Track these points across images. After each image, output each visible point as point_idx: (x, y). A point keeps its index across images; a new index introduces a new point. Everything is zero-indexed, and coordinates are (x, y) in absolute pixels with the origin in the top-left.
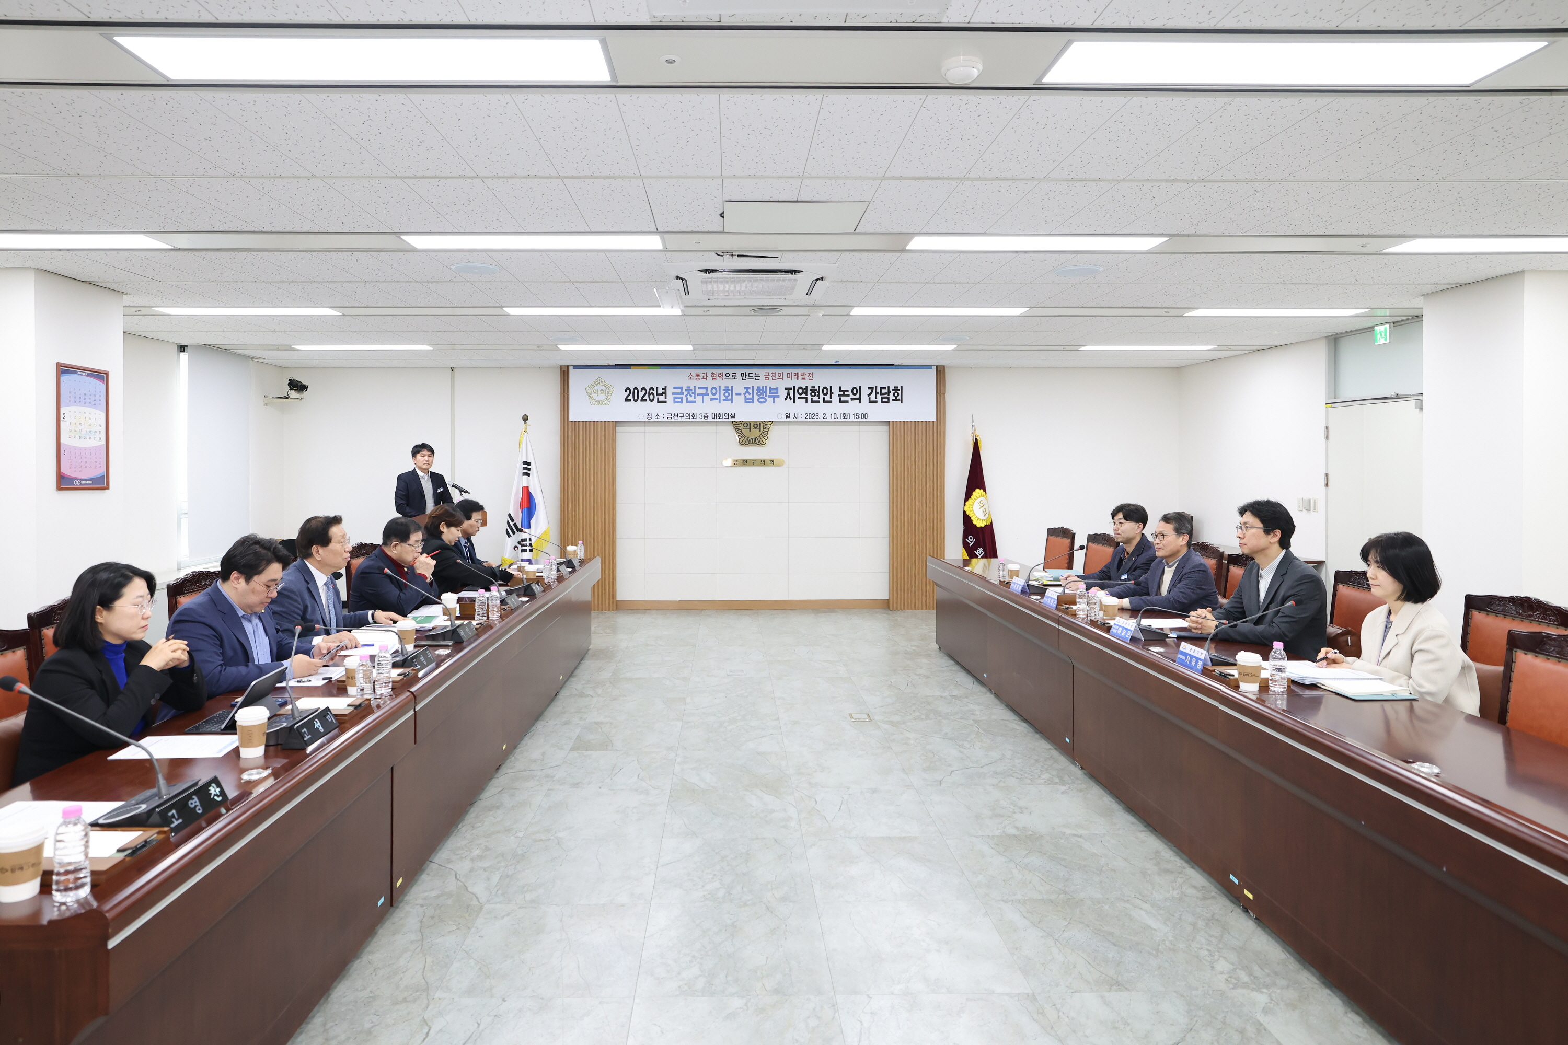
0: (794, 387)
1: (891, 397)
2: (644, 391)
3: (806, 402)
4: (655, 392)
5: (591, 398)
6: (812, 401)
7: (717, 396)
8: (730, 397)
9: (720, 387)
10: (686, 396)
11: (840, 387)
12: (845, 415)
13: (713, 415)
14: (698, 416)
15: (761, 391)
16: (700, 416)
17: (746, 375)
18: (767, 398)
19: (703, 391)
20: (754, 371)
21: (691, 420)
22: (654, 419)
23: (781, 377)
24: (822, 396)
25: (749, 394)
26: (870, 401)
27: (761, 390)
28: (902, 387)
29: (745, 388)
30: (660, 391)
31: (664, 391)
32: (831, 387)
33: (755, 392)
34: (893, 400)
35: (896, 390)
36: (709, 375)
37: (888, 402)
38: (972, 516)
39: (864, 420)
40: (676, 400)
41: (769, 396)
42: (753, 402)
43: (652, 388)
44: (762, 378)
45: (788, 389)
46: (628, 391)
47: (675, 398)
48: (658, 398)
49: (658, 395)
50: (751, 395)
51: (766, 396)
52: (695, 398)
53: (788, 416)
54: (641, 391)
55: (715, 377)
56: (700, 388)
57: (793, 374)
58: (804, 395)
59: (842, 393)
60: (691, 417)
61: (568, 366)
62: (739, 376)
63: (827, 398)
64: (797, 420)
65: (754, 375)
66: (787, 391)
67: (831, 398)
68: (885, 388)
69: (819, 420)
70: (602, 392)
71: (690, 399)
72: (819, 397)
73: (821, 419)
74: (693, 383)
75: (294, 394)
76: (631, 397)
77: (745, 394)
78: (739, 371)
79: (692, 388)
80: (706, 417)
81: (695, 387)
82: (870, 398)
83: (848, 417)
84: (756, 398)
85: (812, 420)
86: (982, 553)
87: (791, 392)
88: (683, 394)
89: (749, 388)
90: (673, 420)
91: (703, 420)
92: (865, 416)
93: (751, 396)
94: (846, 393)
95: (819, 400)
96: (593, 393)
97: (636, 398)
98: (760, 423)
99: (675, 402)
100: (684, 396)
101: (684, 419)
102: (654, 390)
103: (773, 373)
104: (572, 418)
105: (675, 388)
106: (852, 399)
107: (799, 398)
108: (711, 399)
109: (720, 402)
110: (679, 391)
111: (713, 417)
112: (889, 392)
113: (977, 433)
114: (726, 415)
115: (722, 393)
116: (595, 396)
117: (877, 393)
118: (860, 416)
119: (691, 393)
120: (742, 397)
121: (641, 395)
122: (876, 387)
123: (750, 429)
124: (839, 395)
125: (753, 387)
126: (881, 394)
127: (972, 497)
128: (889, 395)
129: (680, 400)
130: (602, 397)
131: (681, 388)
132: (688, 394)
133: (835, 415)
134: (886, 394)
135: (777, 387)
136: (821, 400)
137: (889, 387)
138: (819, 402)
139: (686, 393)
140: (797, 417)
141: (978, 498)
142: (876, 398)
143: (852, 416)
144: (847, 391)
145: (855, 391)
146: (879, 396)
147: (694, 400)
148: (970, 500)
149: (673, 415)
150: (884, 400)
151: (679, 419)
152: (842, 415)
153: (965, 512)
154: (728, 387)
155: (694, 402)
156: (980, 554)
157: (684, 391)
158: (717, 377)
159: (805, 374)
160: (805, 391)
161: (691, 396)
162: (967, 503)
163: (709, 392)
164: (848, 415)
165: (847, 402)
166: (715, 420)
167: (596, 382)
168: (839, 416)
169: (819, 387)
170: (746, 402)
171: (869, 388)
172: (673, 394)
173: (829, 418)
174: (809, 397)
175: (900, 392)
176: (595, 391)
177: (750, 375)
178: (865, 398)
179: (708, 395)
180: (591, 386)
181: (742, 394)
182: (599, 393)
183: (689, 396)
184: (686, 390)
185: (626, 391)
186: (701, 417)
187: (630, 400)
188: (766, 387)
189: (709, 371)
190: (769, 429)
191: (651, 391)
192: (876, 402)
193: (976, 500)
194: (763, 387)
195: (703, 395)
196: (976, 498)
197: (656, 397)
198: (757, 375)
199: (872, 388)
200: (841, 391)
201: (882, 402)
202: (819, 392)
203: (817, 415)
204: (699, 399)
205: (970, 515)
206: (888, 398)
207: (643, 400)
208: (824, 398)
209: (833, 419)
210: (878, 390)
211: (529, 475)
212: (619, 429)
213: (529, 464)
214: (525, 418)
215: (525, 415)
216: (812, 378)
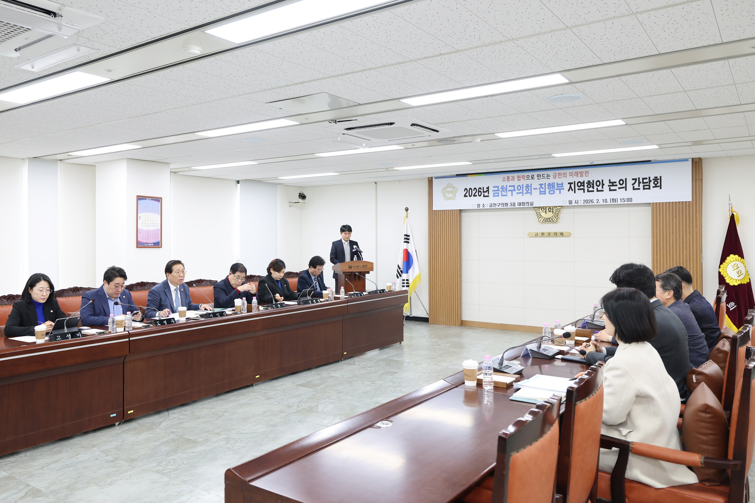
0: (575, 182)
1: (652, 184)
2: (475, 190)
3: (584, 192)
4: (482, 191)
5: (445, 196)
6: (588, 191)
7: (521, 191)
8: (530, 191)
9: (523, 185)
10: (501, 192)
11: (610, 180)
12: (614, 200)
13: (519, 203)
14: (509, 205)
15: (551, 186)
16: (510, 204)
17: (540, 176)
18: (555, 190)
19: (512, 188)
20: (546, 173)
21: (505, 207)
22: (481, 207)
23: (565, 176)
24: (595, 187)
25: (543, 188)
26: (634, 189)
27: (551, 185)
28: (661, 177)
29: (540, 185)
30: (485, 190)
31: (487, 189)
32: (602, 180)
33: (547, 187)
34: (653, 187)
35: (656, 179)
36: (516, 177)
37: (649, 188)
38: (726, 277)
39: (630, 202)
40: (495, 195)
41: (557, 189)
42: (545, 194)
43: (480, 188)
44: (552, 177)
45: (570, 184)
46: (466, 190)
47: (494, 193)
48: (484, 194)
49: (484, 192)
50: (544, 189)
51: (554, 189)
52: (506, 193)
53: (570, 202)
54: (474, 190)
55: (519, 179)
56: (510, 186)
57: (574, 173)
58: (582, 187)
59: (611, 184)
60: (505, 205)
61: (432, 178)
62: (535, 177)
63: (600, 188)
64: (577, 204)
65: (546, 175)
66: (569, 185)
67: (603, 188)
68: (646, 179)
69: (593, 204)
70: (451, 192)
71: (504, 193)
72: (593, 188)
73: (596, 204)
74: (506, 184)
75: (301, 201)
76: (467, 194)
77: (539, 189)
78: (535, 174)
79: (505, 187)
80: (514, 205)
81: (506, 186)
82: (634, 187)
83: (616, 201)
84: (547, 191)
85: (588, 204)
87: (573, 185)
88: (499, 191)
89: (543, 184)
90: (493, 207)
91: (512, 207)
92: (630, 200)
93: (544, 190)
94: (614, 184)
95: (593, 190)
96: (446, 193)
97: (470, 195)
98: (553, 208)
99: (494, 196)
100: (500, 192)
101: (500, 207)
102: (481, 189)
103: (559, 173)
104: (434, 209)
105: (494, 187)
106: (619, 188)
107: (578, 189)
108: (517, 193)
109: (523, 195)
110: (496, 189)
111: (519, 205)
112: (650, 181)
113: (734, 209)
114: (527, 203)
115: (524, 188)
116: (447, 195)
117: (639, 183)
118: (626, 200)
119: (504, 190)
120: (538, 190)
121: (474, 192)
122: (639, 178)
123: (546, 212)
124: (609, 186)
125: (545, 184)
126: (643, 183)
127: (726, 261)
128: (650, 183)
129: (497, 195)
130: (451, 195)
131: (498, 187)
132: (503, 190)
133: (606, 201)
134: (647, 183)
135: (562, 183)
136: (595, 190)
137: (649, 178)
138: (593, 191)
139: (501, 190)
140: (577, 202)
141: (732, 262)
142: (639, 186)
143: (619, 200)
144: (616, 182)
145: (621, 182)
146: (641, 185)
147: (506, 194)
148: (724, 263)
149: (493, 205)
150: (645, 187)
151: (497, 207)
152: (611, 200)
153: (719, 273)
154: (528, 185)
155: (506, 195)
157: (500, 189)
158: (521, 178)
159: (583, 172)
160: (582, 184)
161: (504, 192)
162: (721, 266)
163: (516, 188)
164: (616, 200)
165: (616, 190)
166: (520, 207)
167: (448, 186)
168: (609, 201)
169: (593, 181)
170: (540, 194)
171: (633, 179)
172: (493, 191)
173: (601, 203)
174: (586, 188)
175: (659, 181)
176: (447, 192)
177: (543, 175)
178: (630, 187)
179: (515, 190)
180: (445, 188)
181: (538, 189)
182: (449, 192)
183: (503, 192)
184: (501, 188)
185: (465, 191)
186: (511, 205)
187: (467, 196)
188: (554, 183)
189: (516, 175)
190: (559, 211)
191: (480, 190)
192: (639, 189)
193: (730, 263)
194: (552, 183)
195: (512, 191)
196: (730, 262)
197: (483, 194)
198: (548, 176)
199: (636, 179)
200: (610, 182)
201: (644, 189)
202: (593, 184)
203: (592, 201)
204: (509, 193)
205: (724, 276)
206: (649, 186)
207: (474, 196)
208: (597, 189)
209: (604, 203)
210: (641, 180)
211: (408, 242)
212: (463, 214)
213: (409, 236)
214: (407, 210)
215: (407, 208)
216: (588, 174)
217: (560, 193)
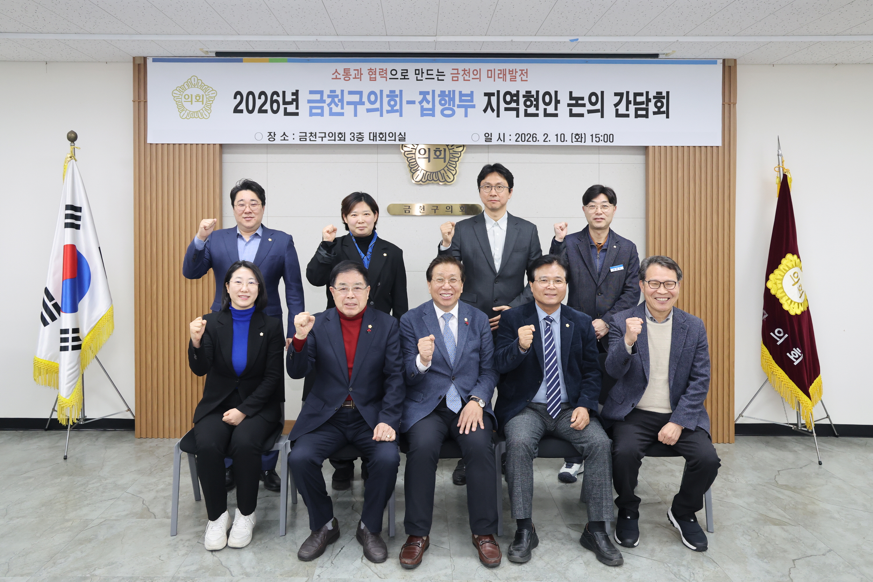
0: (498, 92)
1: (652, 108)
2: (263, 97)
3: (518, 116)
4: (280, 99)
5: (181, 108)
6: (527, 115)
7: (377, 105)
8: (397, 107)
9: (381, 92)
10: (329, 105)
11: (571, 93)
12: (578, 137)
13: (372, 135)
14: (348, 137)
15: (447, 99)
16: (351, 137)
17: (422, 73)
18: (455, 108)
19: (356, 98)
20: (435, 66)
21: (337, 142)
22: (278, 140)
23: (478, 76)
24: (542, 106)
25: (428, 102)
26: (618, 115)
27: (446, 96)
28: (668, 93)
29: (421, 93)
30: (289, 98)
31: (294, 97)
32: (556, 92)
33: (437, 99)
34: (655, 113)
35: (659, 96)
36: (365, 72)
37: (646, 116)
38: (782, 298)
39: (609, 144)
40: (314, 111)
41: (459, 106)
42: (433, 115)
43: (276, 93)
44: (448, 78)
45: (489, 95)
46: (239, 97)
47: (311, 108)
48: (285, 109)
49: (285, 103)
50: (431, 103)
51: (454, 106)
52: (342, 108)
53: (488, 138)
54: (260, 98)
55: (373, 76)
56: (350, 93)
57: (497, 72)
58: (513, 105)
59: (574, 102)
60: (337, 138)
61: (145, 59)
62: (411, 74)
63: (551, 109)
64: (502, 143)
65: (435, 72)
66: (487, 97)
67: (556, 109)
68: (641, 94)
69: (537, 143)
70: (198, 98)
71: (335, 109)
72: (537, 107)
73: (541, 143)
74: (339, 86)
76: (243, 107)
77: (421, 102)
78: (411, 66)
79: (338, 93)
80: (360, 138)
81: (342, 91)
82: (617, 110)
83: (583, 140)
84: (438, 108)
85: (526, 143)
86: (799, 357)
87: (494, 99)
88: (324, 102)
89: (428, 93)
90: (308, 142)
91: (355, 142)
92: (609, 137)
93: (430, 106)
94: (580, 102)
95: (537, 112)
96: (183, 100)
97: (250, 108)
98: (445, 150)
99: (311, 114)
100: (325, 106)
101: (326, 141)
102: (278, 96)
103: (464, 70)
104: (150, 140)
105: (311, 92)
106: (589, 112)
107: (506, 109)
108: (369, 110)
109: (381, 115)
110: (317, 97)
111: (372, 138)
112: (648, 100)
113: (786, 166)
114: (391, 135)
115: (386, 100)
116: (187, 105)
117: (628, 102)
118: (602, 138)
119: (336, 100)
120: (417, 106)
121: (259, 103)
122: (628, 93)
123: (429, 158)
124: (569, 105)
125: (434, 91)
126: (636, 103)
127: (781, 267)
128: (647, 105)
129: (319, 111)
130: (197, 106)
131: (321, 93)
132: (333, 101)
133: (561, 137)
134: (642, 103)
135: (472, 92)
136: (541, 112)
137: (647, 93)
138: (537, 115)
139: (328, 100)
140: (502, 138)
141: (790, 269)
142: (627, 109)
143: (589, 138)
144: (582, 99)
145: (594, 99)
146: (632, 107)
147: (342, 111)
148: (776, 272)
149: (308, 135)
150: (640, 112)
151: (319, 141)
152: (574, 136)
153: (767, 291)
154: (394, 92)
155: (342, 114)
156: (797, 359)
157: (325, 97)
158: (378, 76)
159: (516, 72)
160: (515, 98)
161: (337, 105)
162: (771, 276)
163: (365, 99)
164: (583, 136)
165: (582, 115)
166: (375, 143)
167: (189, 84)
168: (568, 137)
169: (537, 92)
170: (423, 115)
171: (616, 94)
172: (309, 101)
173: (553, 142)
174: (522, 108)
175: (665, 101)
176: (187, 97)
177: (429, 72)
178: (610, 110)
179: (363, 103)
180: (182, 88)
181: (417, 103)
182: (194, 99)
183: (333, 106)
184: (329, 96)
185: (235, 98)
186: (352, 139)
187: (241, 111)
188: (454, 91)
189: (365, 66)
190: (458, 158)
191: (275, 97)
192: (627, 116)
193: (787, 271)
194: (449, 91)
195: (355, 104)
196: (787, 269)
197: (282, 107)
198: (440, 73)
199: (621, 95)
200: (571, 98)
201: (637, 116)
202: (537, 100)
203: (534, 137)
204: (349, 110)
205: (778, 296)
206: (647, 110)
207: (261, 111)
208: (545, 110)
209: (560, 143)
210: (631, 98)
211: (77, 227)
212: (228, 157)
213: (79, 209)
214: (73, 138)
215: (72, 132)
216: (527, 77)
217: (466, 116)
